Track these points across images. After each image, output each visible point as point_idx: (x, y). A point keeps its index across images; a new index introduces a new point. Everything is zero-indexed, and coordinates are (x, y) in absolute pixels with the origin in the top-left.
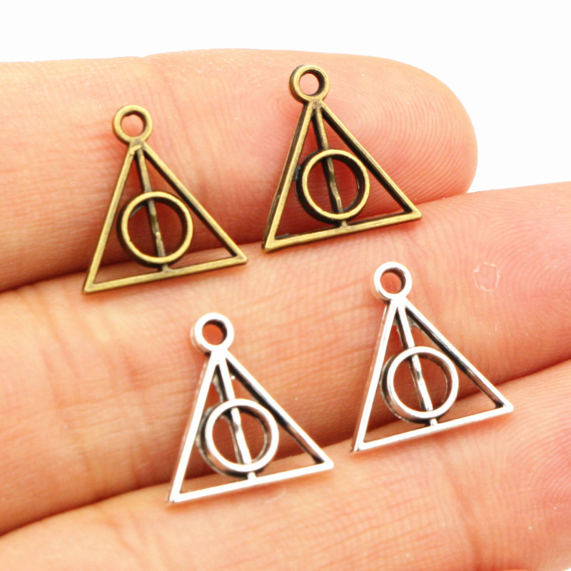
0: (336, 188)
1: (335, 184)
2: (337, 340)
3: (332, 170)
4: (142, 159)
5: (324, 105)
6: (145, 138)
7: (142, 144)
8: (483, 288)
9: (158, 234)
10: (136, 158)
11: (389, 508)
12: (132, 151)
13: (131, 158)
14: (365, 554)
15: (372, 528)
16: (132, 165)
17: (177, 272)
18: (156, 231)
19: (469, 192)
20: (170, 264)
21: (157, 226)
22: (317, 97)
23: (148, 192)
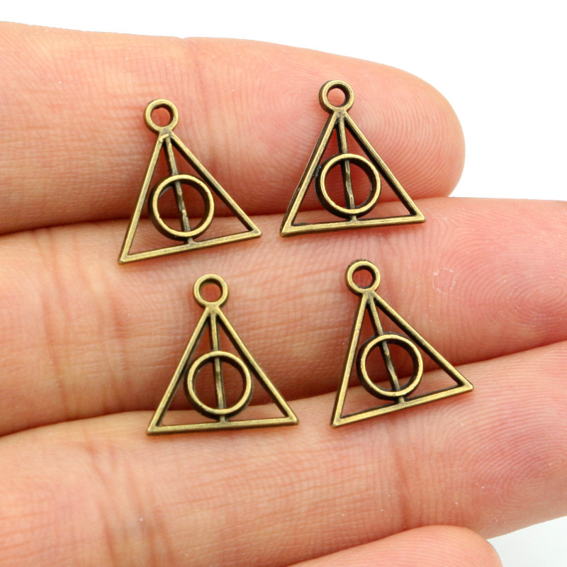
0: (350, 188)
1: (350, 184)
2: (302, 318)
3: (348, 171)
4: (170, 146)
5: (347, 115)
6: (172, 128)
7: (170, 133)
8: (438, 289)
9: (184, 211)
10: (164, 145)
11: (335, 470)
12: (161, 139)
13: (161, 145)
14: (304, 509)
15: (315, 487)
16: (161, 151)
17: (201, 245)
18: (182, 209)
19: (451, 196)
20: (194, 237)
21: (183, 204)
22: (342, 108)
23: (175, 175)
